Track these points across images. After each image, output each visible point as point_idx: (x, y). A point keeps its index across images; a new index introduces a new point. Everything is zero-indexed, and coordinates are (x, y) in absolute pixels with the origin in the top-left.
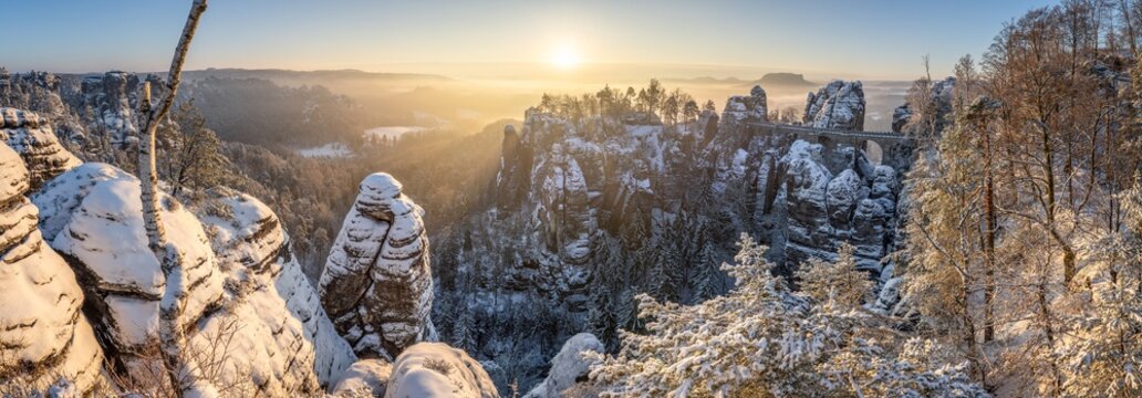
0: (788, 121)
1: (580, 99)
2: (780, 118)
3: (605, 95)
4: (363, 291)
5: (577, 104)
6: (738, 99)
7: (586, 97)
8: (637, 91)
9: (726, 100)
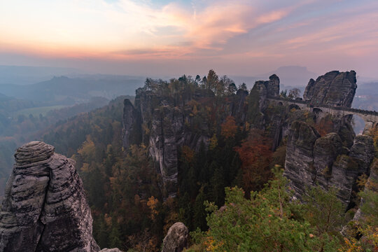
0: (292, 97)
1: (169, 82)
2: (287, 95)
3: (183, 79)
4: (39, 238)
5: (167, 85)
6: (261, 82)
7: (172, 81)
8: (202, 78)
9: (254, 82)
